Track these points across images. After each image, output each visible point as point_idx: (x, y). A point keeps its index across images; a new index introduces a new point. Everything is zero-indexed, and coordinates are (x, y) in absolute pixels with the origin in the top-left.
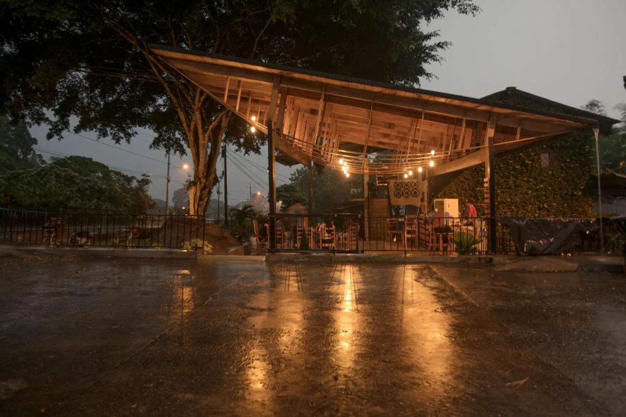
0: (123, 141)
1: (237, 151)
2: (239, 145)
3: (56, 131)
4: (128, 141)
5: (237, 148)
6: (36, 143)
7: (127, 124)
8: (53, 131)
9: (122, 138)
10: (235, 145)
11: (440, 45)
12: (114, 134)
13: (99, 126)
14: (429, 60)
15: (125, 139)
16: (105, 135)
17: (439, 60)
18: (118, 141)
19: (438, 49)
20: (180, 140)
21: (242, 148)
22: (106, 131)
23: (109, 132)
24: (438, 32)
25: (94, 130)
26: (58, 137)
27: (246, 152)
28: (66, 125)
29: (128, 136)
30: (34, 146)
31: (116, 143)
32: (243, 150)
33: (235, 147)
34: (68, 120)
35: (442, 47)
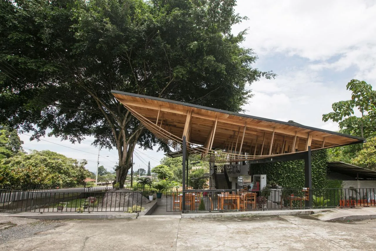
0: (77, 143)
1: (140, 148)
2: (141, 145)
3: (36, 136)
4: (79, 142)
5: (140, 146)
6: (23, 143)
7: (80, 134)
8: (34, 136)
9: (76, 141)
10: (139, 145)
11: (249, 96)
12: (72, 138)
13: (63, 134)
14: (244, 104)
15: (77, 141)
16: (66, 138)
17: (248, 103)
18: (73, 142)
19: (248, 98)
20: (109, 142)
21: (142, 147)
22: (67, 137)
23: (68, 138)
24: (251, 90)
25: (60, 136)
26: (37, 140)
27: (145, 149)
28: (43, 133)
29: (80, 140)
30: (22, 145)
31: (73, 143)
32: (143, 148)
33: (139, 146)
34: (45, 131)
35: (250, 97)
